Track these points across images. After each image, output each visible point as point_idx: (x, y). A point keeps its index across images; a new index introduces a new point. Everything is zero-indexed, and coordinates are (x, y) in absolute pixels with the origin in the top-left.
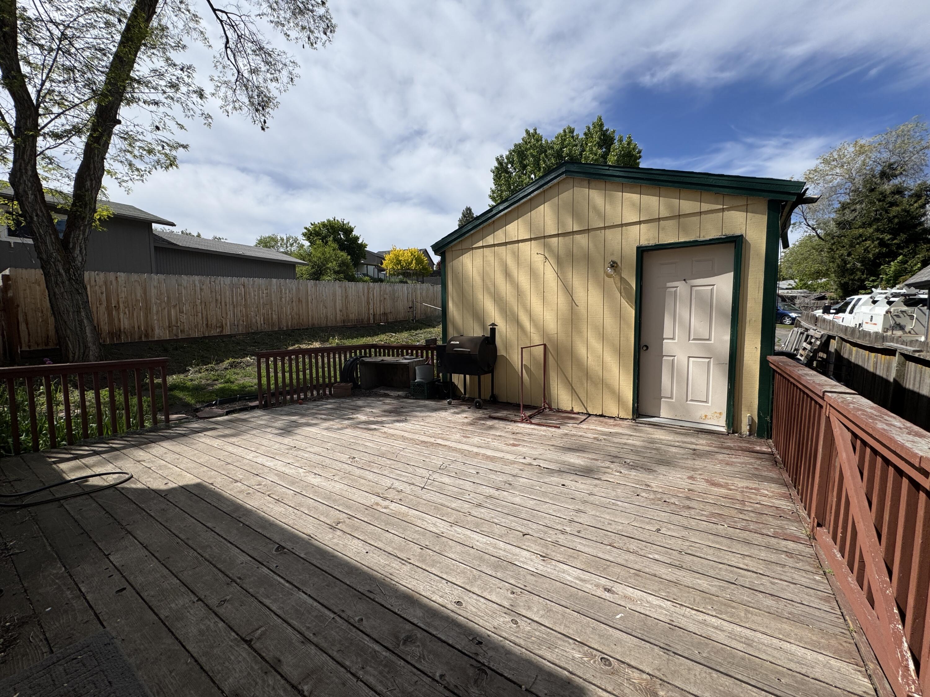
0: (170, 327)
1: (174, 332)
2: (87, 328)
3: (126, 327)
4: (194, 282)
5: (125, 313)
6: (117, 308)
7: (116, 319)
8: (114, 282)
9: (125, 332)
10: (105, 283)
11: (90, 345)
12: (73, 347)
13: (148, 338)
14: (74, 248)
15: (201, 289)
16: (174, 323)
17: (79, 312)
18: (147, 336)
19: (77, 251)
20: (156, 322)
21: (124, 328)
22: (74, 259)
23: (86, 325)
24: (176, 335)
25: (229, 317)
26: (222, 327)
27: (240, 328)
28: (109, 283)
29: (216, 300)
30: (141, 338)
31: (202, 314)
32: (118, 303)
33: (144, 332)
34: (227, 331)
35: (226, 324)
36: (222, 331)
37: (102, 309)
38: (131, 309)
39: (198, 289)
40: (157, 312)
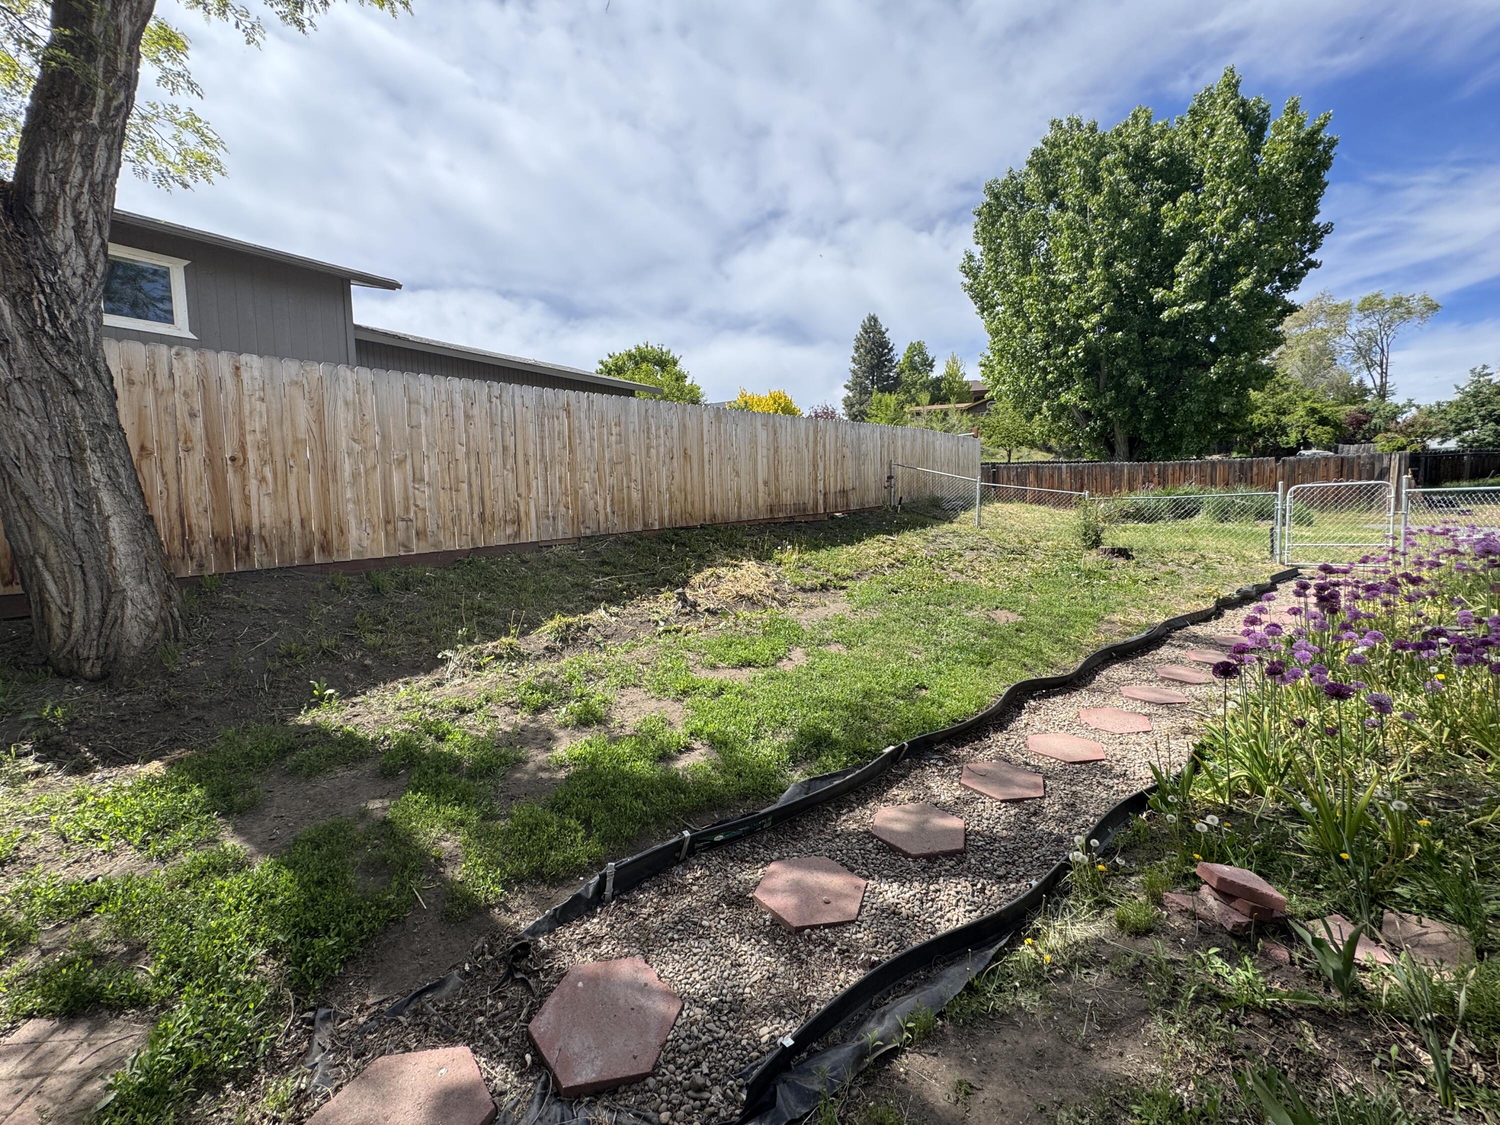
0: (388, 522)
1: (400, 535)
2: (114, 523)
3: (267, 521)
4: (450, 394)
5: (263, 480)
6: (239, 461)
7: (236, 497)
8: (229, 382)
9: (263, 538)
10: (203, 383)
11: (128, 582)
12: (65, 592)
13: (330, 554)
14: (51, 214)
15: (468, 417)
16: (399, 510)
17: (76, 461)
18: (325, 548)
19: (64, 232)
20: (350, 506)
21: (262, 526)
22: (52, 260)
23: (108, 509)
24: (404, 546)
25: (533, 494)
26: (517, 521)
27: (560, 525)
28: (214, 387)
29: (505, 448)
30: (308, 553)
31: (470, 485)
32: (243, 447)
33: (318, 536)
34: (531, 534)
35: (527, 514)
36: (517, 534)
37: (195, 463)
38: (280, 466)
39: (459, 415)
40: (355, 476)
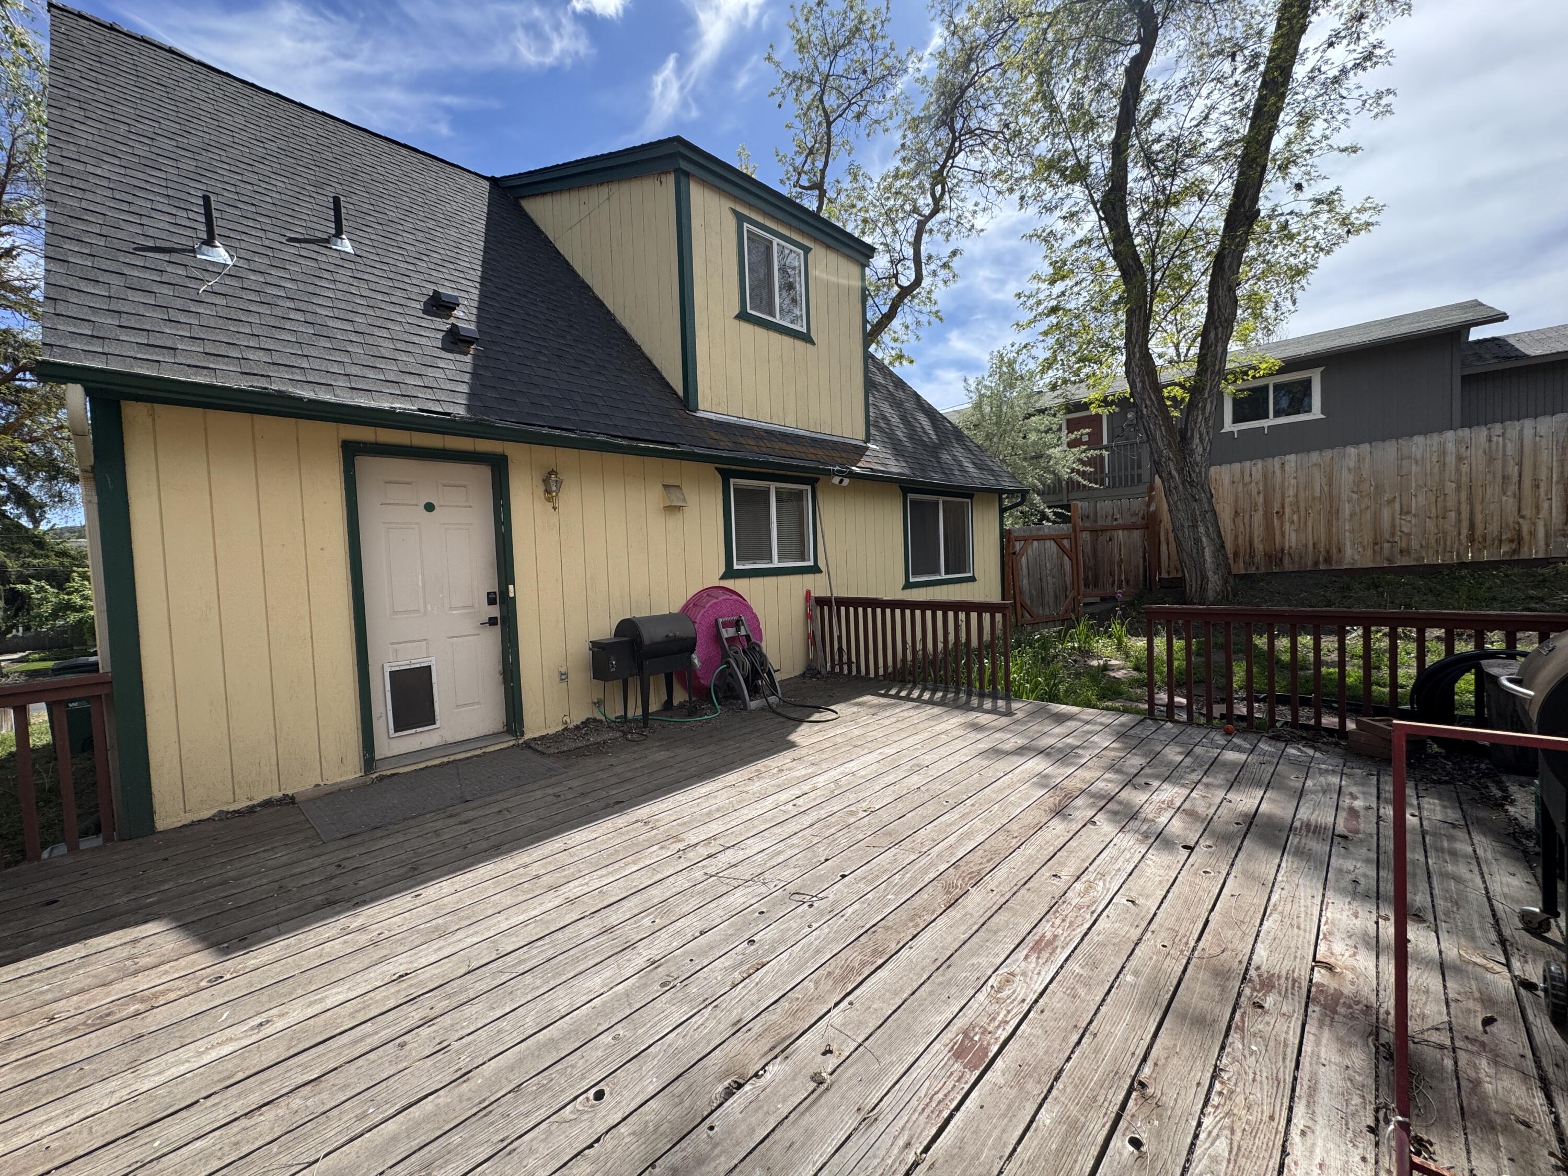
0: (1376, 544)
1: (1386, 552)
2: (1207, 550)
3: (1293, 545)
4: (1442, 445)
5: (1292, 522)
6: (1280, 514)
7: (1277, 532)
8: (1278, 472)
9: (1290, 554)
10: (1265, 476)
11: (1210, 574)
12: (1190, 576)
13: (1331, 564)
15: (1460, 458)
16: (1387, 535)
17: (1195, 526)
18: (1328, 560)
20: (1347, 534)
21: (1290, 547)
23: (1205, 544)
24: (1389, 560)
25: (1544, 513)
26: (1518, 539)
28: (1270, 475)
29: (1505, 478)
30: (1316, 563)
31: (1459, 512)
32: (1283, 507)
33: (1323, 553)
34: (1536, 550)
35: (1533, 534)
36: (1515, 552)
37: (1258, 517)
38: (1303, 514)
39: (1451, 460)
40: (1352, 515)
